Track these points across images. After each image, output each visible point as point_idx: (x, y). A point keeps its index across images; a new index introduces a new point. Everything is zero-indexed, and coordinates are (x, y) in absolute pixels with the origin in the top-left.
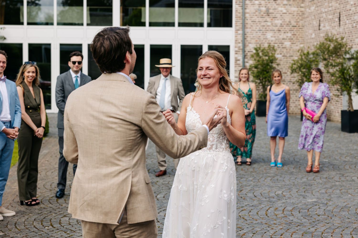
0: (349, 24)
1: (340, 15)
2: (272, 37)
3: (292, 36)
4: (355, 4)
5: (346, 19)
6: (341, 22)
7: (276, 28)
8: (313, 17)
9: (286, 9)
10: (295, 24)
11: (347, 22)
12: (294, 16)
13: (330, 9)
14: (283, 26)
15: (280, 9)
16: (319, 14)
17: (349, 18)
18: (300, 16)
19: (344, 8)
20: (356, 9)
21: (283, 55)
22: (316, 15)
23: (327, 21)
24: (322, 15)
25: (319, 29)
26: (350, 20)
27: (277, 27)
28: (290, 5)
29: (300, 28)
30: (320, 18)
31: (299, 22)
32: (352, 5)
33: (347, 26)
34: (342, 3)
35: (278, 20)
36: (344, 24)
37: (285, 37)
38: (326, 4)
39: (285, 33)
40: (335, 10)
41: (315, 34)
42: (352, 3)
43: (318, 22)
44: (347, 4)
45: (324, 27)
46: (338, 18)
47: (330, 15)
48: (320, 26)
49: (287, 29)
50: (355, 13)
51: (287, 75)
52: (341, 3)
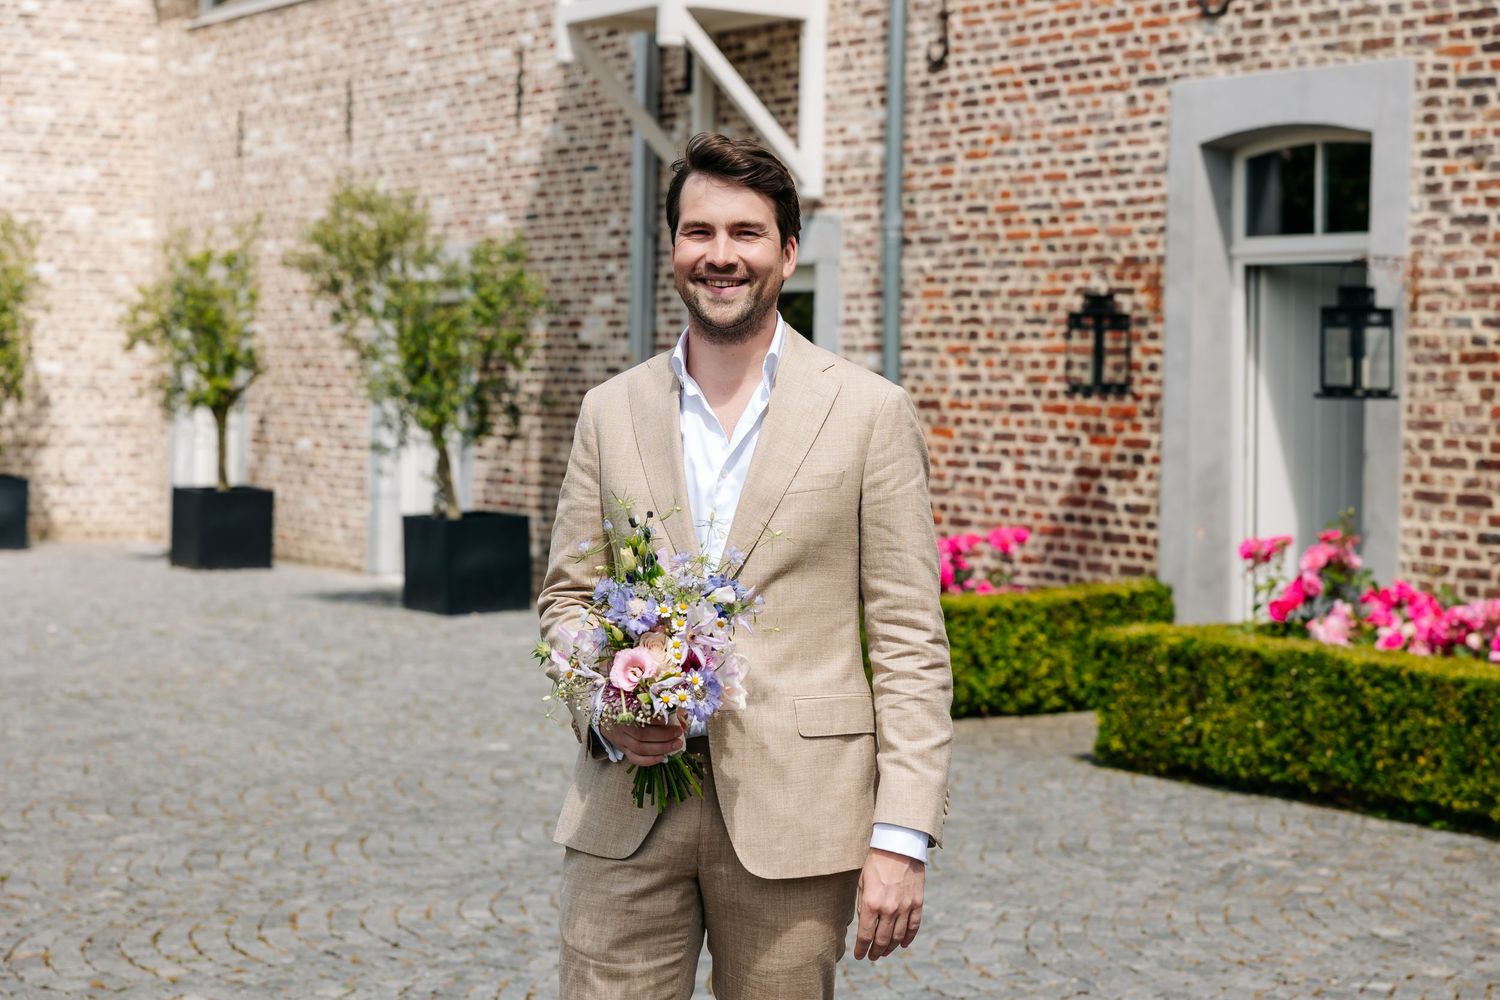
0: (399, 133)
1: (350, 94)
2: (10, 180)
3: (104, 181)
4: (428, 49)
5: (381, 115)
6: (357, 127)
7: (28, 143)
8: (205, 99)
9: (76, 59)
10: (114, 126)
11: (390, 124)
12: (109, 88)
13: (298, 65)
14: (61, 135)
15: (49, 54)
16: (236, 85)
17: (397, 109)
18: (138, 91)
19: (373, 67)
20: (433, 69)
21: (59, 263)
22: (224, 89)
23: (280, 119)
24: (254, 90)
25: (240, 154)
26: (405, 120)
27: (36, 139)
28: (92, 40)
29: (136, 148)
30: (243, 103)
31: (130, 118)
32: (412, 52)
33: (387, 141)
34: (362, 44)
35: (38, 104)
36: (373, 132)
37: (69, 182)
38: (277, 44)
39: (68, 164)
40: (325, 69)
41: (218, 175)
42: (413, 42)
43: (233, 120)
44: (389, 49)
45: (266, 142)
46: (343, 109)
47: (294, 92)
48: (241, 135)
49: (81, 144)
50: (427, 90)
51: (79, 359)
52: (356, 41)
